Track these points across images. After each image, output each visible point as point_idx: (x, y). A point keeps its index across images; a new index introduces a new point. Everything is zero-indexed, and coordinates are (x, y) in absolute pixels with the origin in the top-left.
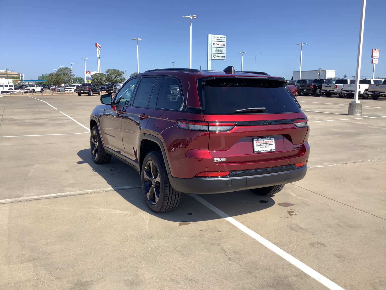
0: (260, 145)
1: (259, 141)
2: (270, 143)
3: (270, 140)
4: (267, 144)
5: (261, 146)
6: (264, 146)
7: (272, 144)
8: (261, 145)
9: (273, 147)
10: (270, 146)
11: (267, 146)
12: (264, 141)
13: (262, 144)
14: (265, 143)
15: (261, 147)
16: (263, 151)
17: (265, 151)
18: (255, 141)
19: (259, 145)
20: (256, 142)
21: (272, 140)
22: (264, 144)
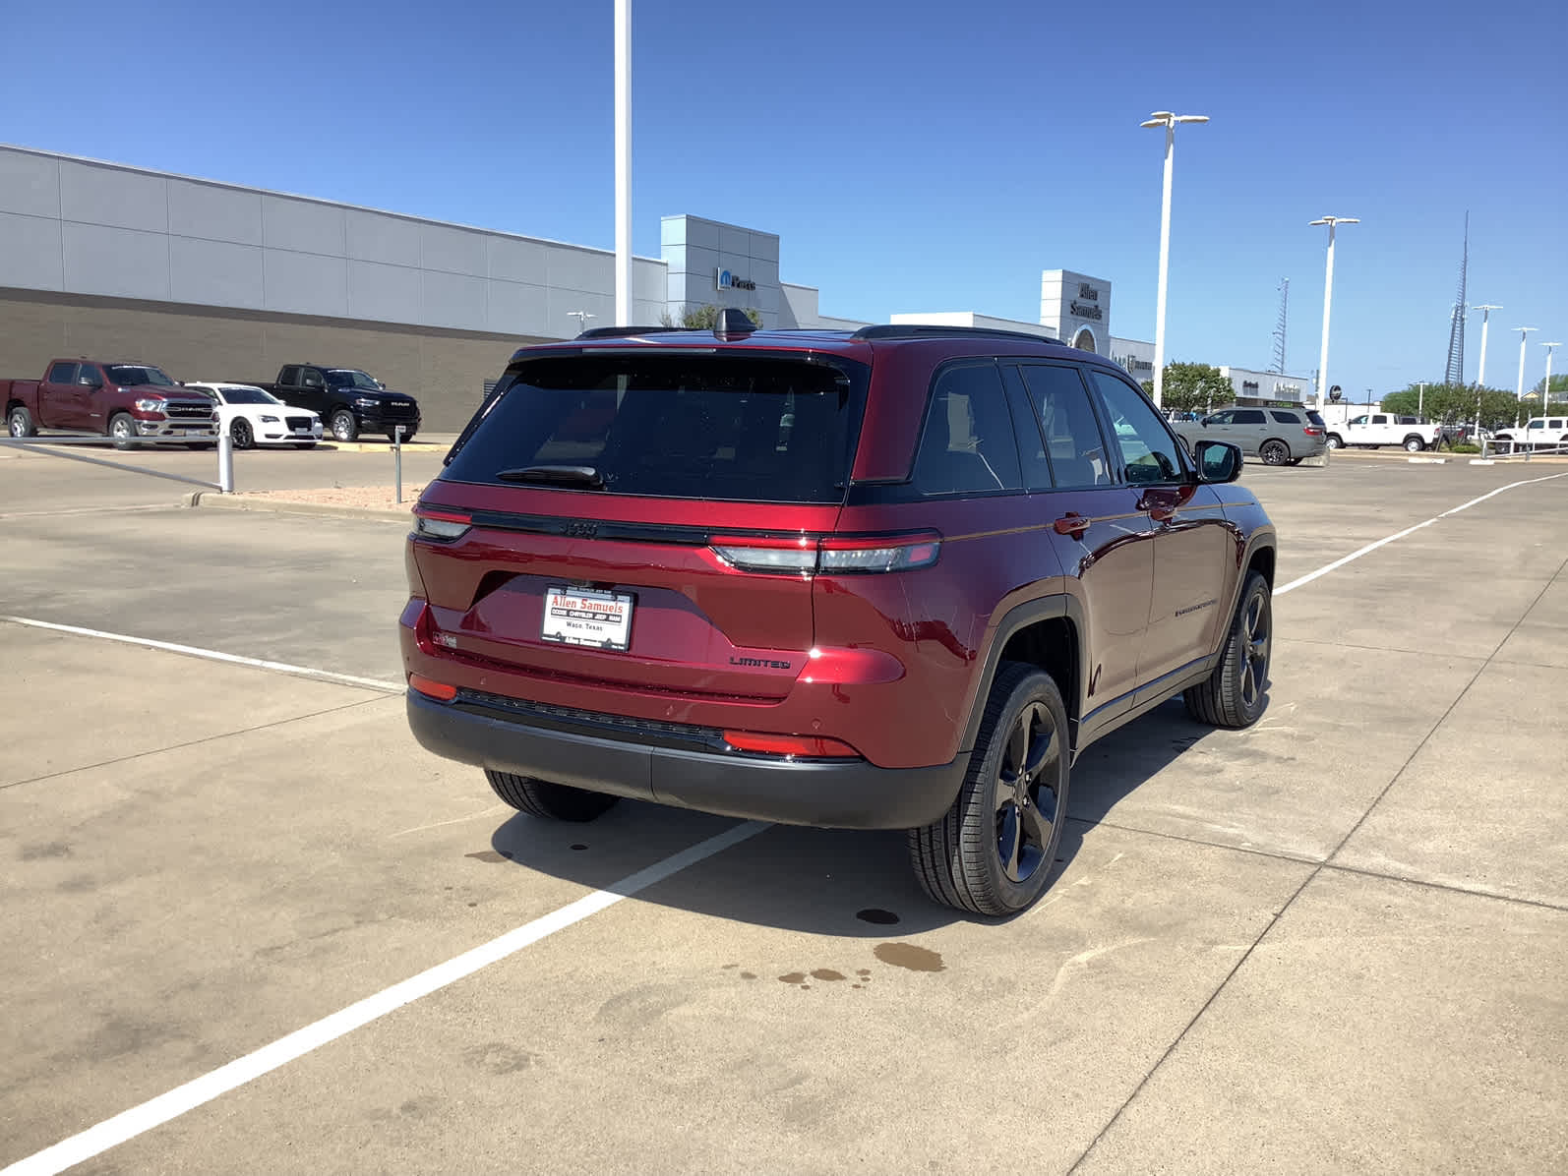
0: (568, 615)
1: (568, 599)
2: (608, 615)
3: (613, 604)
4: (595, 614)
5: (569, 620)
6: (583, 623)
7: (618, 619)
8: (572, 614)
9: (617, 634)
10: (606, 626)
11: (592, 623)
12: (587, 603)
13: (576, 614)
14: (586, 610)
15: (569, 624)
16: (576, 642)
17: (582, 643)
18: (553, 596)
19: (565, 613)
20: (556, 598)
21: (619, 604)
22: (583, 615)
